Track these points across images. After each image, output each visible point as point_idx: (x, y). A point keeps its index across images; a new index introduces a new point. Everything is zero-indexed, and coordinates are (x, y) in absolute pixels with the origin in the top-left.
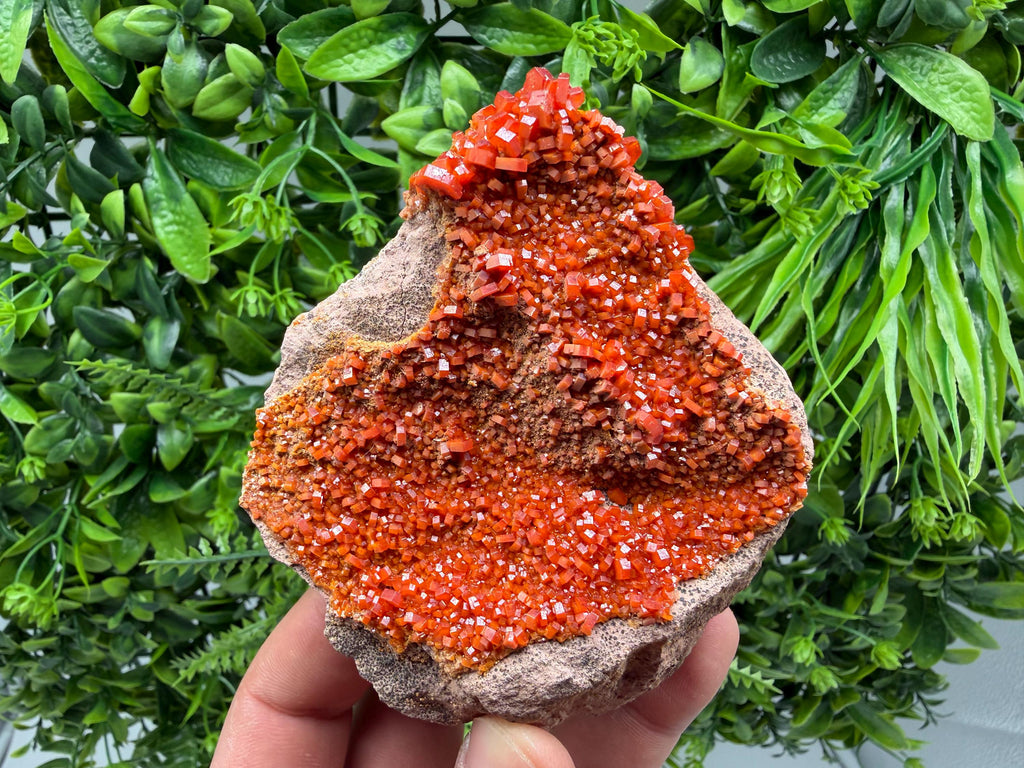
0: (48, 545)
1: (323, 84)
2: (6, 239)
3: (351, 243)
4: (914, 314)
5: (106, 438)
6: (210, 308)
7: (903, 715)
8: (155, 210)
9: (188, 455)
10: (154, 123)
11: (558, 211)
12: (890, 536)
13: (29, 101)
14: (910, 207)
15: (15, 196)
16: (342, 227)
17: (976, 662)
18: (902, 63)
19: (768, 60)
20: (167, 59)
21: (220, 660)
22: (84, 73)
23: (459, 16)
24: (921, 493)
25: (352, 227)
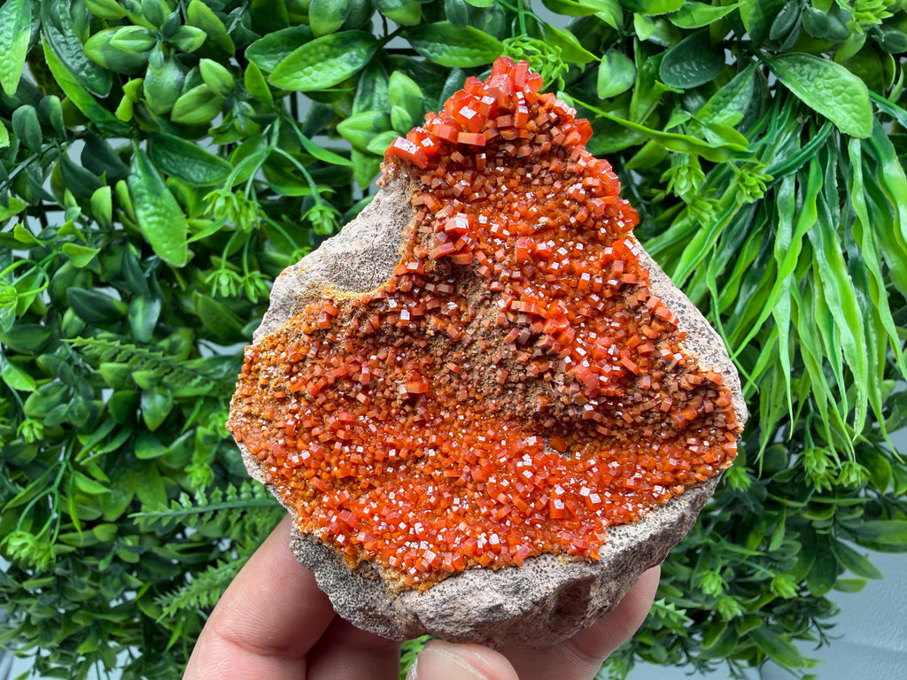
0: (46, 497)
1: (286, 93)
2: (6, 230)
3: (311, 231)
4: (804, 289)
5: (97, 403)
6: (187, 287)
7: (800, 638)
8: (139, 203)
9: (169, 416)
10: (137, 127)
11: (513, 182)
12: (787, 481)
13: (27, 111)
14: (800, 196)
15: (15, 191)
16: (303, 218)
17: (863, 591)
18: (792, 70)
19: (675, 69)
20: (149, 72)
21: (198, 597)
22: (75, 85)
23: (404, 32)
24: (813, 445)
25: (312, 218)
